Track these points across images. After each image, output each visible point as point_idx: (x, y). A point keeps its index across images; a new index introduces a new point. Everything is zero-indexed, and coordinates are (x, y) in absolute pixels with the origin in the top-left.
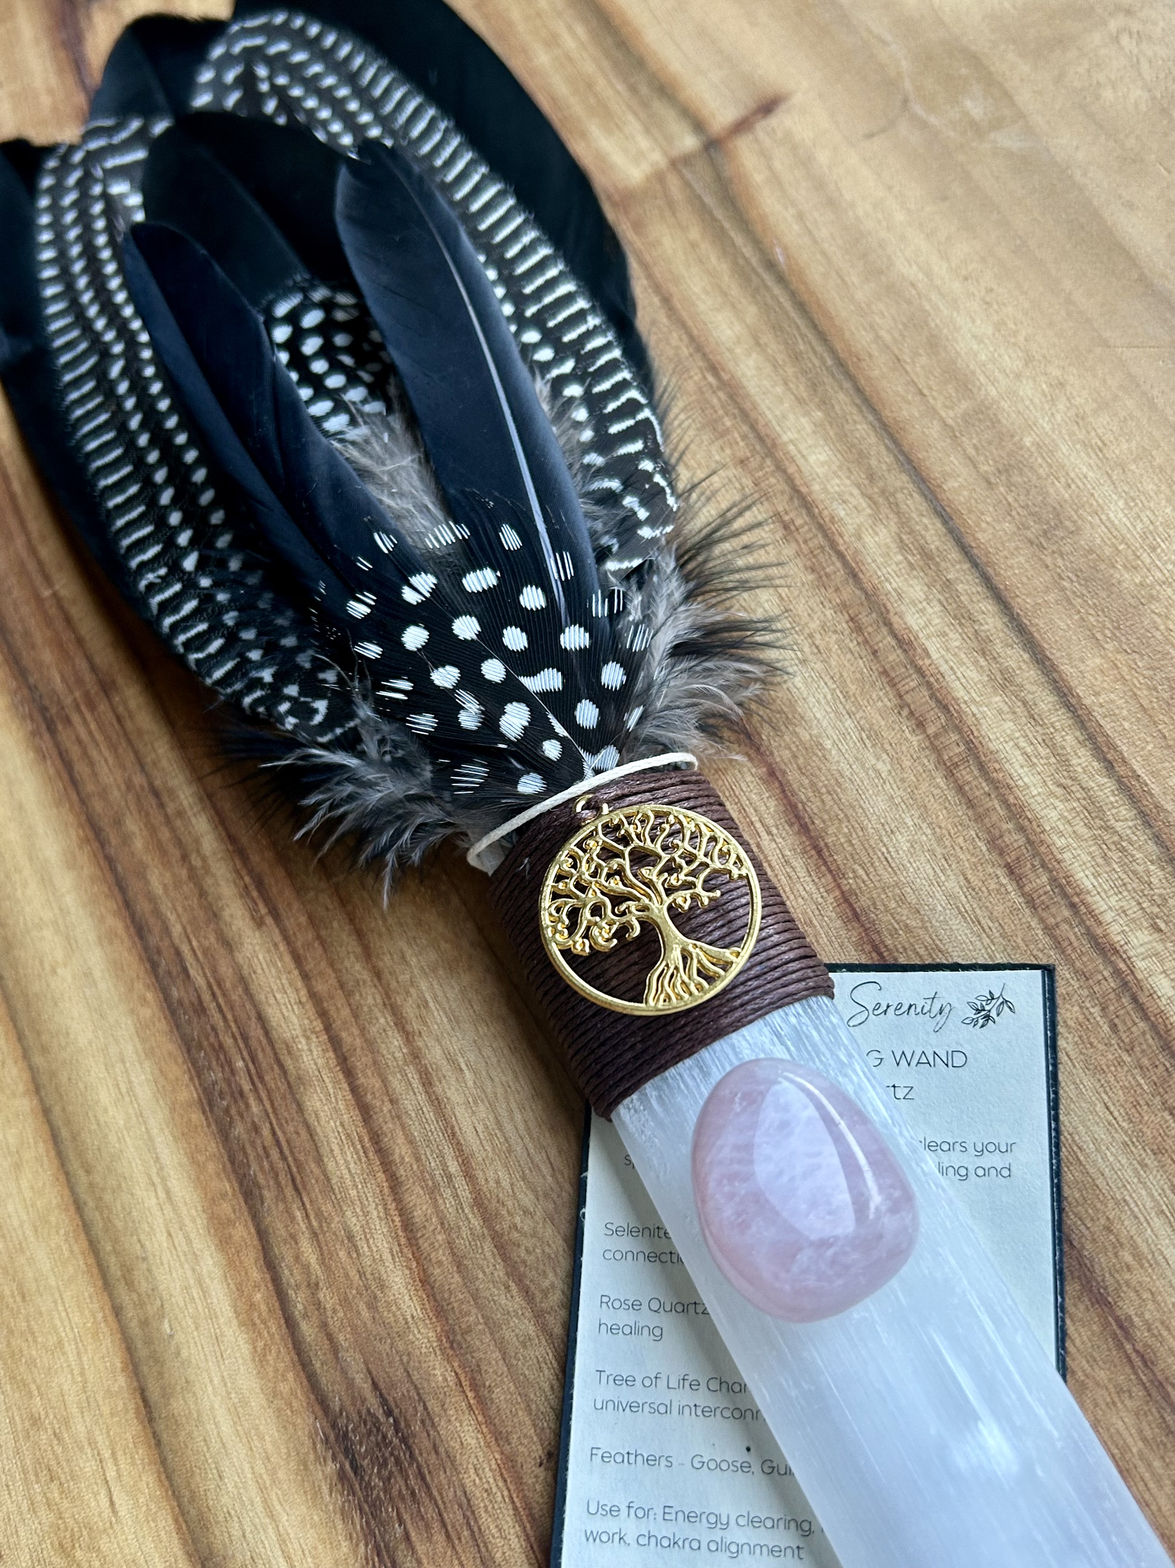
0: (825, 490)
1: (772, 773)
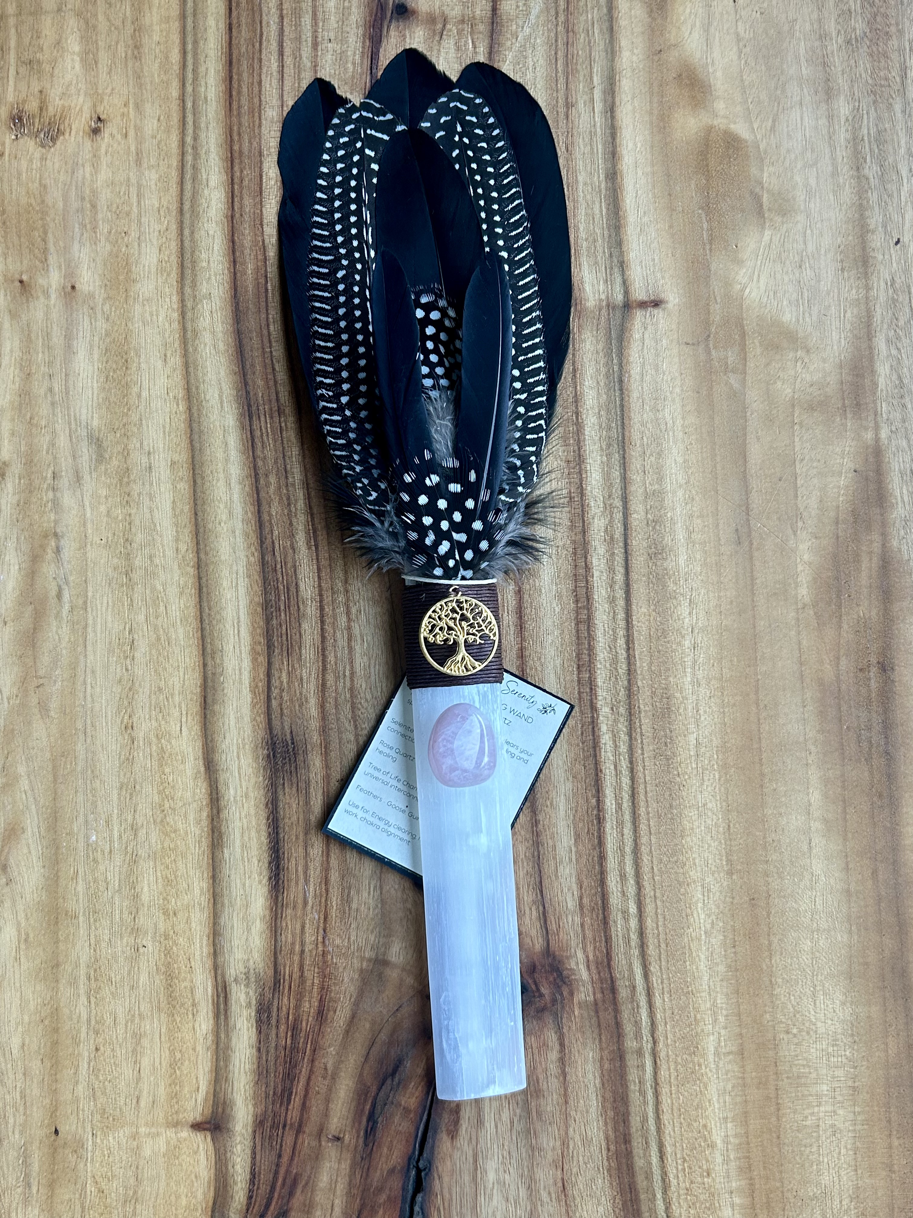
0: (591, 492)
1: (519, 591)
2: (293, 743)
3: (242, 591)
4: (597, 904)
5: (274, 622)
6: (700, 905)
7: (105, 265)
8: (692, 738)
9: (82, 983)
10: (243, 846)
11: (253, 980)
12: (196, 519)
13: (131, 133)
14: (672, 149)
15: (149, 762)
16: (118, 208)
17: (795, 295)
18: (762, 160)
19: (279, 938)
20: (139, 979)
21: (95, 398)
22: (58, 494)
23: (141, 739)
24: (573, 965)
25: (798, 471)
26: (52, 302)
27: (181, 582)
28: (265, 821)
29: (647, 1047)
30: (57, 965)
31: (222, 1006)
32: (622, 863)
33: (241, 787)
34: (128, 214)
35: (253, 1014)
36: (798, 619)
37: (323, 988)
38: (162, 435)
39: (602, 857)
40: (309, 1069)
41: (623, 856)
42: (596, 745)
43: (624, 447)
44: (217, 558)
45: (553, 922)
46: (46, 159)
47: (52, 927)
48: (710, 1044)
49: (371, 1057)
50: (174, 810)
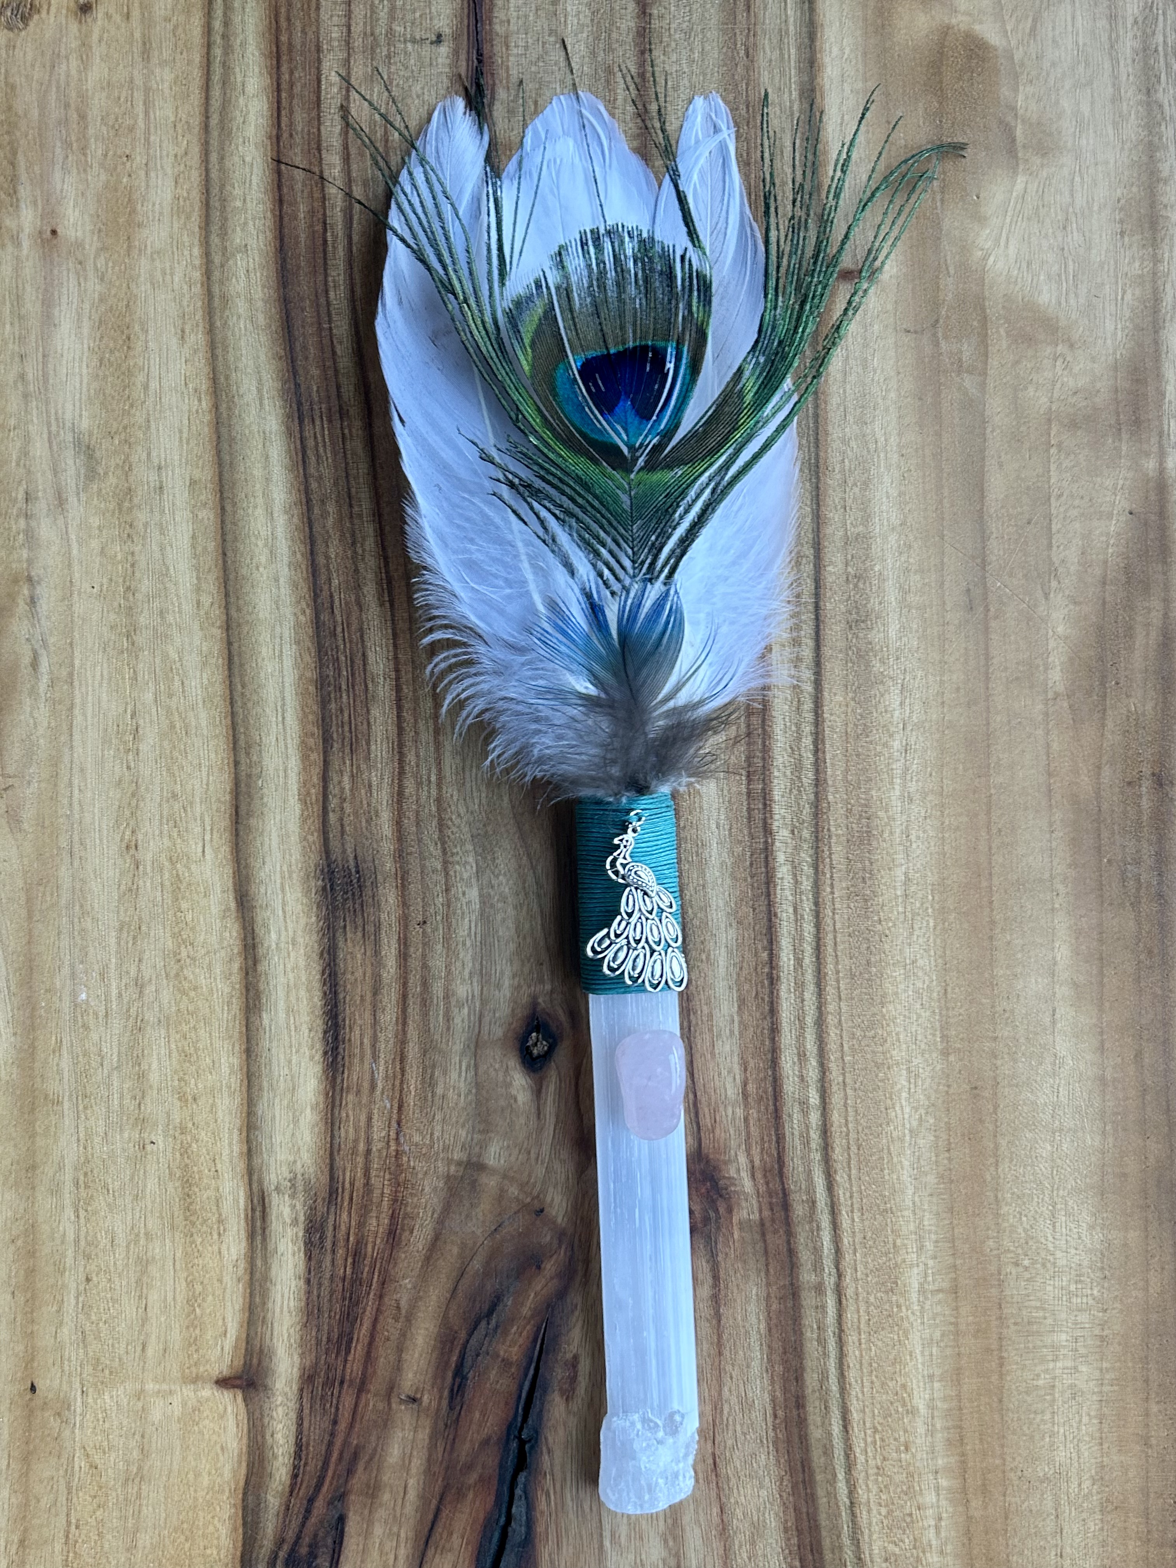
2: (358, 872)
3: (288, 663)
4: (766, 1092)
5: (333, 706)
6: (904, 1095)
7: (99, 201)
8: (899, 873)
9: (67, 1191)
10: (289, 1011)
11: (301, 1188)
12: (225, 562)
13: (136, 13)
14: (892, 57)
15: (159, 894)
16: (117, 120)
17: (1056, 268)
18: (1016, 76)
19: (336, 1133)
20: (145, 1186)
21: (84, 390)
22: (33, 524)
23: (149, 863)
24: (733, 1173)
25: (1054, 511)
26: (25, 252)
27: (204, 649)
28: (318, 977)
29: (830, 1281)
30: (33, 1167)
31: (258, 1224)
32: (800, 1038)
33: (286, 930)
34: (131, 129)
35: (301, 1234)
36: (1046, 714)
37: (395, 1201)
38: (177, 443)
39: (774, 1030)
40: (375, 1307)
41: (802, 1028)
42: (770, 880)
43: (817, 473)
44: (254, 616)
45: (707, 1116)
46: (14, 47)
47: (26, 1116)
48: (913, 1279)
49: (460, 1293)
50: (194, 959)
